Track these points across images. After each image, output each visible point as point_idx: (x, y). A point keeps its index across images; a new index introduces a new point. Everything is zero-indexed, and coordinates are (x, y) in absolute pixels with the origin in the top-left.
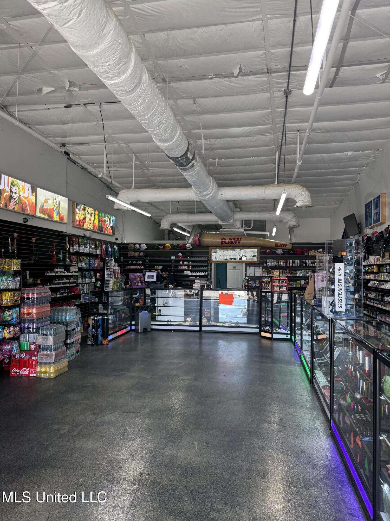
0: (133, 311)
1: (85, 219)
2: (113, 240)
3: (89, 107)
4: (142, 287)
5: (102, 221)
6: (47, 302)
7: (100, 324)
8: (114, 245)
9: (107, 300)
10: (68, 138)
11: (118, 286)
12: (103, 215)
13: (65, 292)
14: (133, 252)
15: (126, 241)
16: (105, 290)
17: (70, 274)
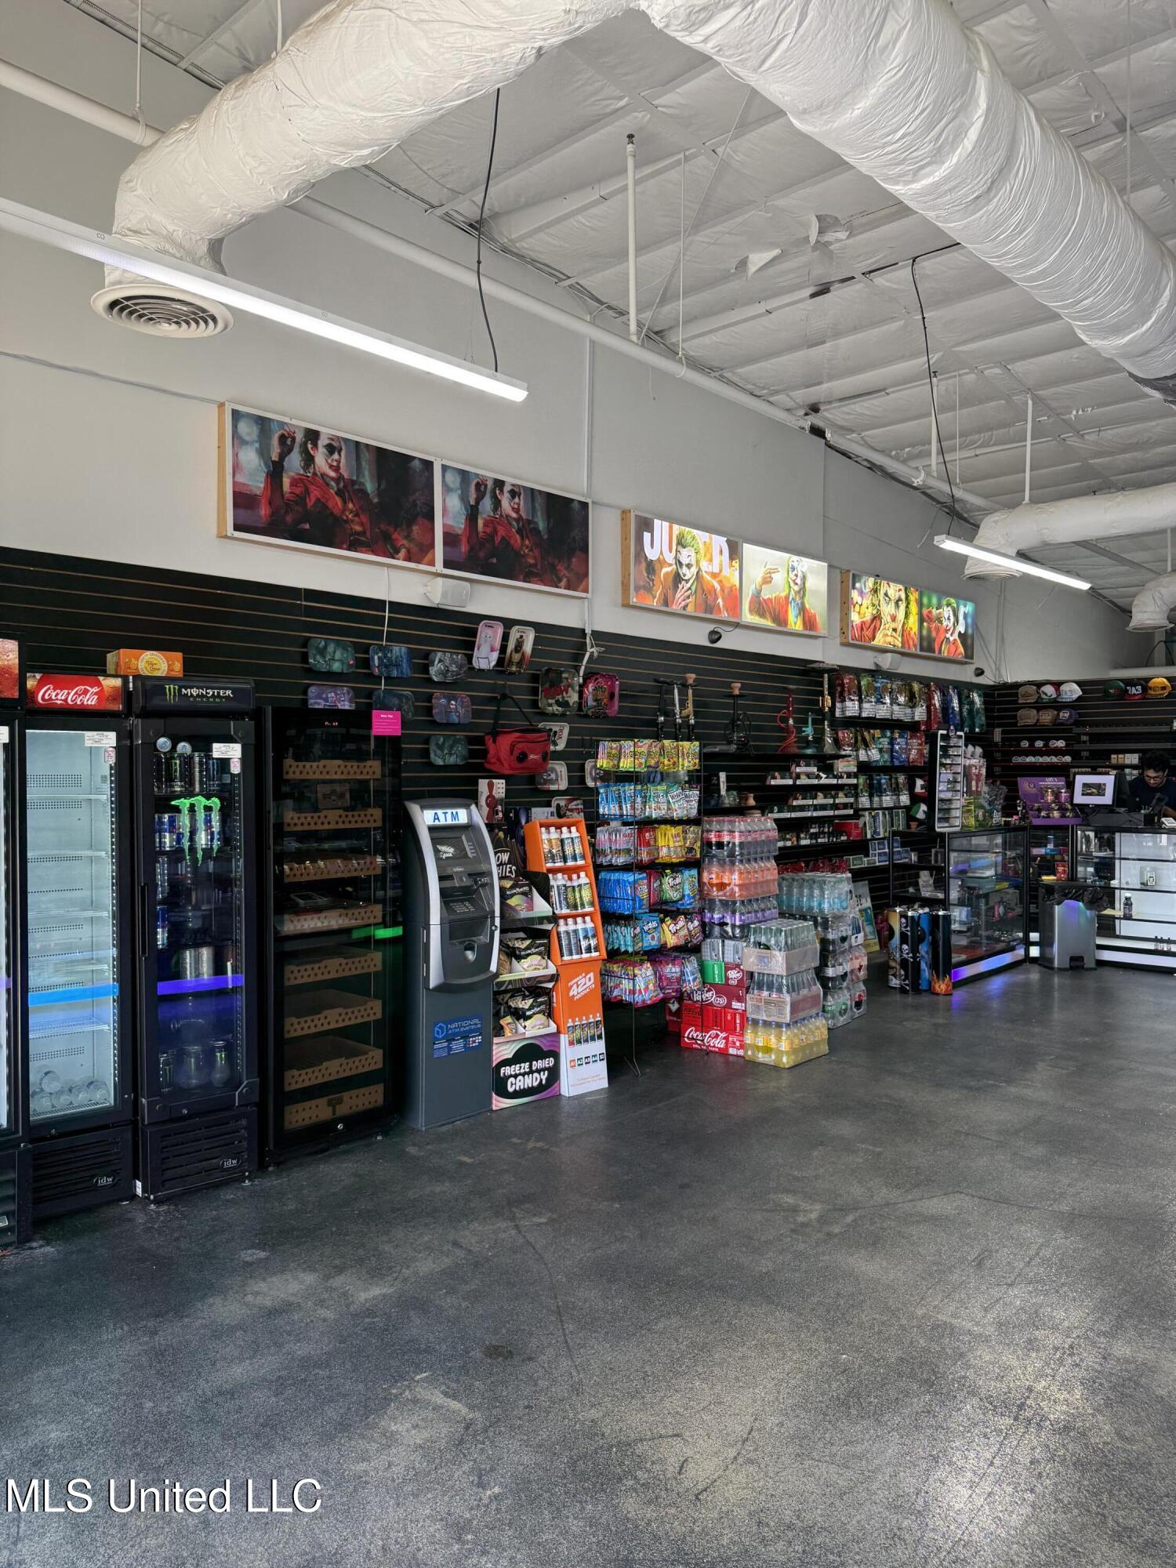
0: (1034, 898)
1: (877, 618)
2: (966, 675)
3: (880, 280)
4: (1063, 822)
5: (930, 619)
6: (769, 858)
7: (922, 929)
8: (970, 690)
9: (946, 859)
10: (825, 386)
11: (981, 817)
12: (934, 601)
13: (823, 833)
14: (1035, 711)
15: (1010, 678)
16: (937, 830)
17: (834, 781)
